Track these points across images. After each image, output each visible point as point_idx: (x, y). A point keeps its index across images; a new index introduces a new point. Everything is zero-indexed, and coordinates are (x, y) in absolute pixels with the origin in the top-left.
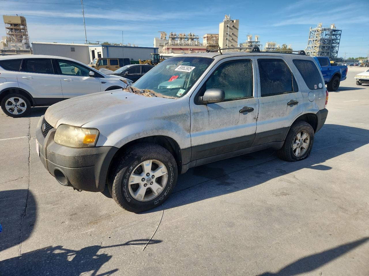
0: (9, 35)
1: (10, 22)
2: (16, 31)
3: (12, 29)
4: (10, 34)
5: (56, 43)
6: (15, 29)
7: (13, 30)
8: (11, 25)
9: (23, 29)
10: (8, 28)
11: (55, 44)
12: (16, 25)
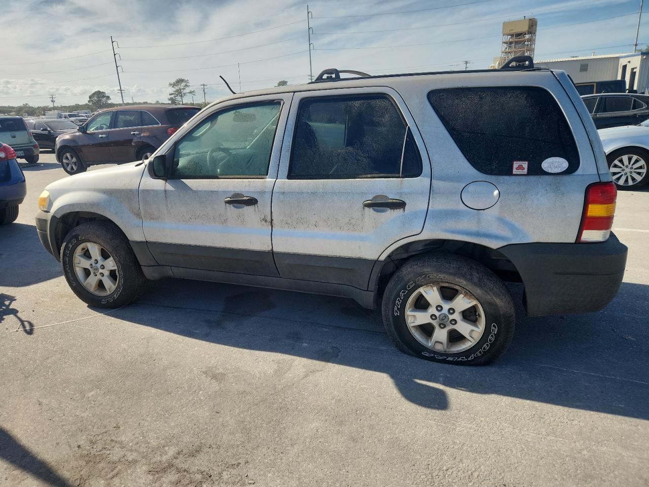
0: (504, 54)
1: (511, 32)
2: (517, 46)
3: (511, 43)
4: (506, 53)
5: (576, 57)
6: (516, 43)
7: (513, 45)
8: (512, 35)
9: (529, 40)
10: (505, 43)
11: (573, 59)
12: (518, 35)
